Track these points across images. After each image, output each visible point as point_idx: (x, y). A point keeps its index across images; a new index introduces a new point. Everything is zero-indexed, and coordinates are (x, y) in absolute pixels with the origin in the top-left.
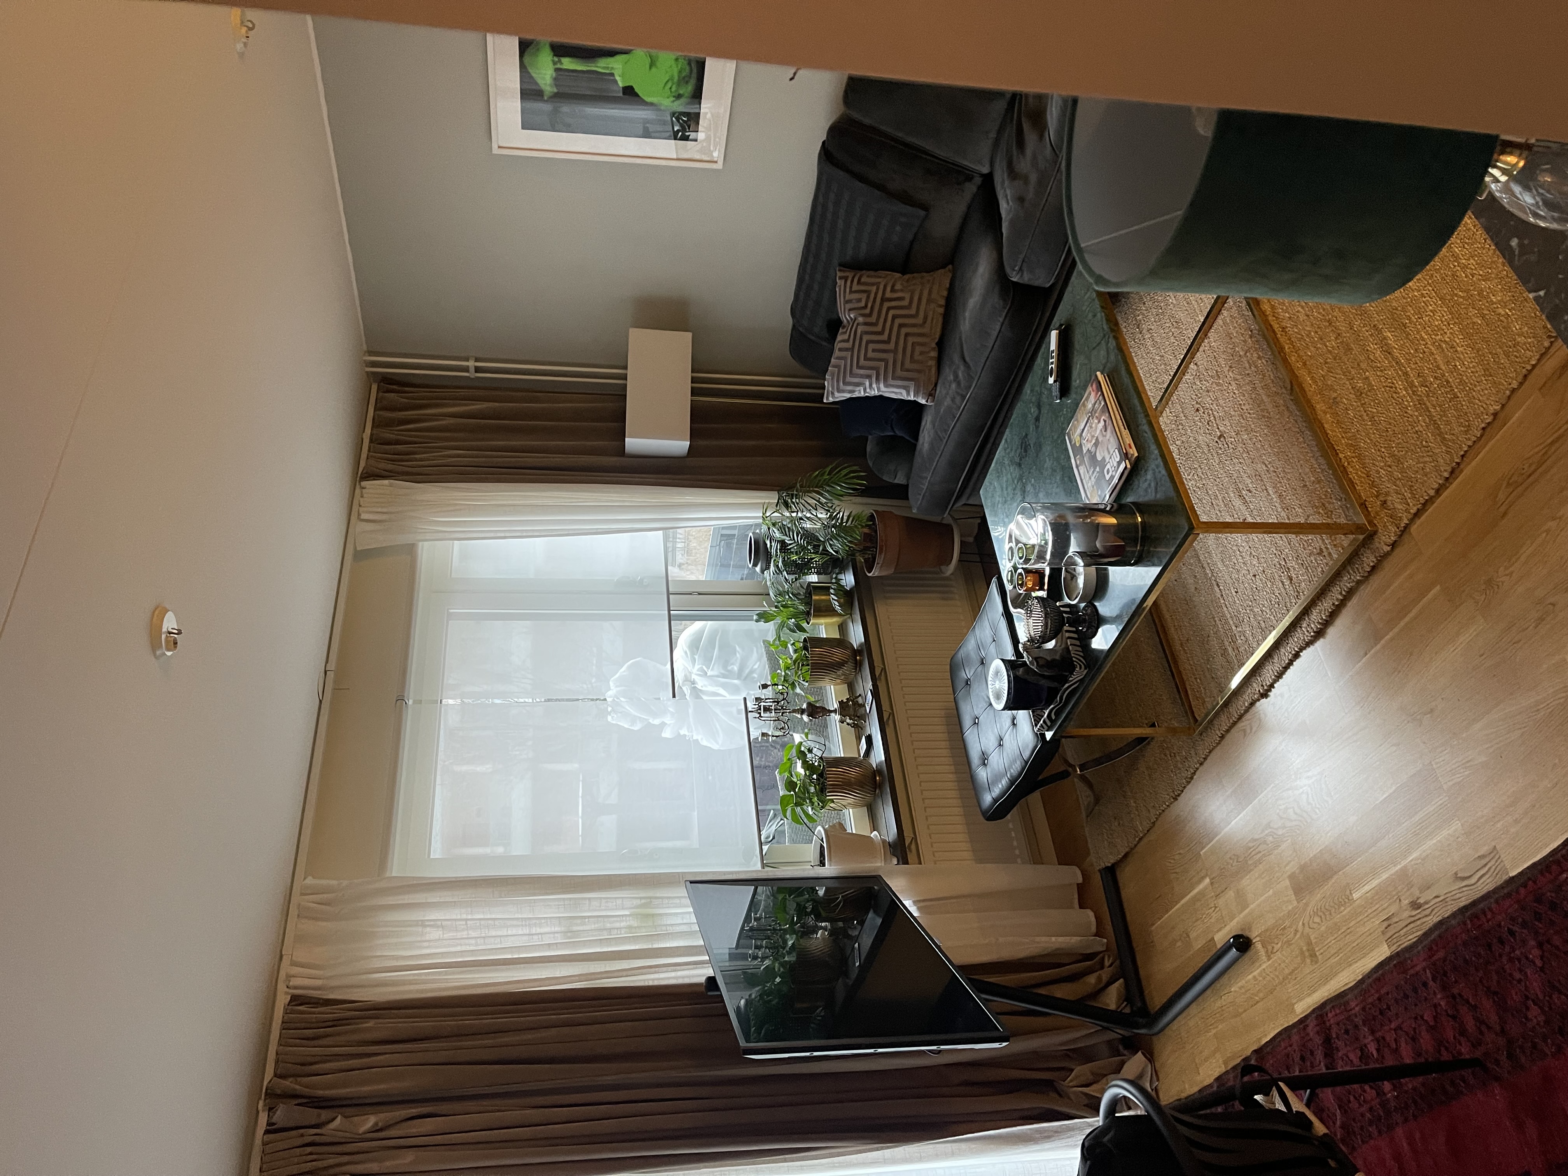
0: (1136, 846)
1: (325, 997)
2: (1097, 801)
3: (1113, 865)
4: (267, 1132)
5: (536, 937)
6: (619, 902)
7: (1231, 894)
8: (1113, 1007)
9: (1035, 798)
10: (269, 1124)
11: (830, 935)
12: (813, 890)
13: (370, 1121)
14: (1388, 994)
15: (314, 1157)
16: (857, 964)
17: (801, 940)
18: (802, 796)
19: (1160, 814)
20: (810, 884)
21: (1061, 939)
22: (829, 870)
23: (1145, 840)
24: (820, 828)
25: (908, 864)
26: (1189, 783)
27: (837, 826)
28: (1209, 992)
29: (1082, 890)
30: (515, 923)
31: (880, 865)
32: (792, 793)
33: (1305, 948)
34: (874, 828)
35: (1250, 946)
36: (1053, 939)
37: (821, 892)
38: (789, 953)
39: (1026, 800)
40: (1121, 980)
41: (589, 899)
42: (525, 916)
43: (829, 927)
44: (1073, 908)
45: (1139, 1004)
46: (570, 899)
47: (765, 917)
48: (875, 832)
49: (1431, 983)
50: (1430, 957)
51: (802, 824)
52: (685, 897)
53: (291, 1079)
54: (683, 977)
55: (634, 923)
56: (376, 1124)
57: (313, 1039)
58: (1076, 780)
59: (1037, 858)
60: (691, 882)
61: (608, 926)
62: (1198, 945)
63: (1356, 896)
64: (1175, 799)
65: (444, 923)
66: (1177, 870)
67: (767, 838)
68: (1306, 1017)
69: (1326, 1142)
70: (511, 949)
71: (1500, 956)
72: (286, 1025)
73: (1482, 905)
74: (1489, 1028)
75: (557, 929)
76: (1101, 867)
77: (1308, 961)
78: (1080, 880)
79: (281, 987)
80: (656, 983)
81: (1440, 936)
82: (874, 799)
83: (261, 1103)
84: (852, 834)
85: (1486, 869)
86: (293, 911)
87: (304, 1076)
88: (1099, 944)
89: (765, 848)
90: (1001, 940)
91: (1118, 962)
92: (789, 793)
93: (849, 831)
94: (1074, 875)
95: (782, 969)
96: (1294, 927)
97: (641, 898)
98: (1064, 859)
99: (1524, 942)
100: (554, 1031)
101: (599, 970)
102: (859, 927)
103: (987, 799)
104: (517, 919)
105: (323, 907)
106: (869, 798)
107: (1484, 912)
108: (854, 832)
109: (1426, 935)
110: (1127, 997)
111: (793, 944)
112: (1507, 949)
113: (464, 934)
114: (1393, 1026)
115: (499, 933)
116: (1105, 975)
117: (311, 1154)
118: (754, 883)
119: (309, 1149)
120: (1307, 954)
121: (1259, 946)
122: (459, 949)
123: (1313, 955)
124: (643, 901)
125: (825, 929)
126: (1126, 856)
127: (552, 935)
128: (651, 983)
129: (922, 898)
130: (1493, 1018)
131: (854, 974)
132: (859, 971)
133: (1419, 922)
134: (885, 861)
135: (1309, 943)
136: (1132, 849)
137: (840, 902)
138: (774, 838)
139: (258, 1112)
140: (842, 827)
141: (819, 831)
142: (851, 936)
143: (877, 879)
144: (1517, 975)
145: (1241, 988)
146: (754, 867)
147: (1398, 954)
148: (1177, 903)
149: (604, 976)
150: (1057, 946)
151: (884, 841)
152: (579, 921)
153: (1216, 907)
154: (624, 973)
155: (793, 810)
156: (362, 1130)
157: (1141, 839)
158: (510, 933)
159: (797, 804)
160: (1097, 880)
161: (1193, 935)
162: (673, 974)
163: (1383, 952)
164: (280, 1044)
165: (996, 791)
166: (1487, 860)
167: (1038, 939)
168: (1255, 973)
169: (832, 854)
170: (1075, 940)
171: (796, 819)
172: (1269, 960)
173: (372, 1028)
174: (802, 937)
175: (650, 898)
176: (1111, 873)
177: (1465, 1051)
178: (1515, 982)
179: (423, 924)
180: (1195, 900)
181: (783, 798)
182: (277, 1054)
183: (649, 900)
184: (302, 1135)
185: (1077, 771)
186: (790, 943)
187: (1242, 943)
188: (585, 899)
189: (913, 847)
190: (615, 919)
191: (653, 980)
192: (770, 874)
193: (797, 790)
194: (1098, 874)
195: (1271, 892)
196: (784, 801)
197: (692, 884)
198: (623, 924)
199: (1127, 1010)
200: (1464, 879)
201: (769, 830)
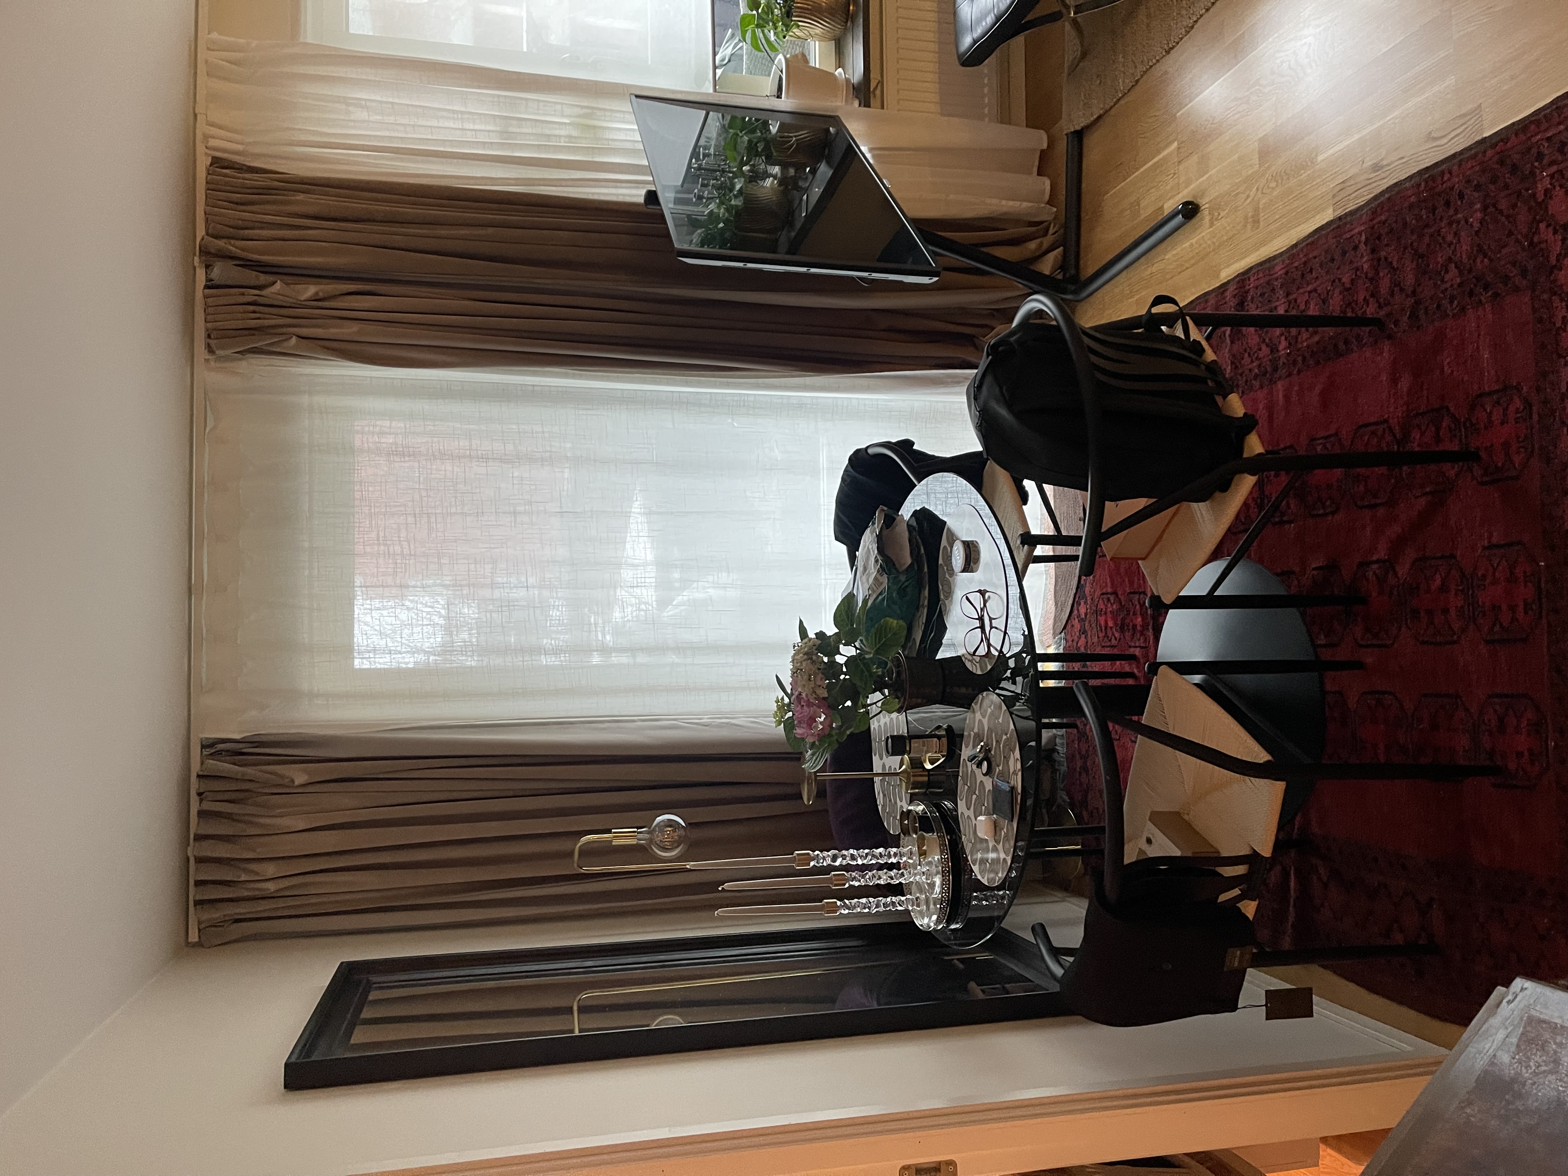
0: (1111, 108)
1: (248, 164)
2: (1084, 55)
3: (1082, 129)
4: (207, 287)
5: (469, 133)
6: (559, 107)
7: (1195, 158)
8: (1047, 272)
9: (1019, 42)
10: (208, 280)
11: (781, 183)
12: (766, 124)
13: (311, 290)
14: (1315, 258)
15: (258, 315)
16: (804, 214)
17: (750, 185)
18: (765, 17)
19: (1147, 70)
20: (763, 116)
21: (1011, 203)
22: (785, 103)
23: (1122, 102)
24: (781, 57)
25: (869, 106)
26: (1188, 32)
27: (800, 57)
28: (1143, 259)
29: (1045, 157)
30: (445, 114)
31: (839, 104)
32: (754, 12)
33: (1250, 214)
34: (840, 64)
35: (1197, 213)
36: (1004, 202)
37: (774, 129)
38: (736, 197)
39: (1009, 44)
40: (1061, 248)
41: (526, 99)
42: (456, 108)
43: (779, 175)
44: (1031, 173)
45: (1073, 272)
46: (505, 96)
47: (715, 155)
48: (840, 70)
49: (1362, 246)
50: (1371, 220)
51: (760, 51)
52: (630, 112)
53: (224, 240)
54: (624, 195)
55: (574, 133)
56: (317, 293)
57: (242, 204)
58: (1067, 24)
59: (1005, 117)
60: (637, 96)
61: (547, 132)
62: (1144, 214)
63: (1320, 158)
64: (1168, 52)
65: (368, 104)
66: (1147, 135)
67: (723, 60)
68: (1229, 282)
69: (1213, 368)
70: (444, 142)
71: (1441, 219)
72: (211, 186)
73: (1444, 167)
74: (1402, 290)
75: (491, 128)
76: (1069, 131)
77: (1249, 226)
78: (1045, 146)
79: (200, 148)
80: (596, 197)
81: (1389, 198)
82: (845, 34)
83: (196, 259)
84: (815, 68)
85: (1464, 127)
86: (201, 65)
87: (237, 239)
88: (1048, 213)
89: (719, 72)
90: (952, 197)
91: (1062, 231)
92: (750, 12)
93: (812, 64)
94: (1040, 139)
95: (726, 214)
96: (1248, 192)
97: (582, 107)
98: (1033, 122)
99: (1471, 204)
100: (490, 230)
101: (537, 177)
102: (810, 177)
103: (967, 41)
104: (448, 111)
105: (233, 66)
106: (838, 30)
107: (1442, 173)
108: (817, 66)
109: (1375, 198)
110: (1062, 266)
111: (741, 188)
112: (1451, 212)
113: (391, 119)
114: (1309, 288)
115: (429, 124)
116: (1047, 241)
117: (254, 312)
118: (705, 106)
119: (252, 308)
120: (1250, 220)
121: (1206, 212)
122: (387, 134)
123: (1256, 221)
124: (584, 111)
125: (775, 177)
126: (1100, 117)
127: (486, 134)
128: (591, 197)
129: (879, 146)
130: (1409, 279)
131: (798, 225)
132: (805, 221)
133: (1375, 185)
134: (846, 101)
135: (1257, 210)
136: (1107, 111)
137: (792, 145)
138: (729, 61)
139: (195, 268)
140: (805, 59)
141: (780, 60)
142: (801, 187)
143: (835, 120)
144: (1450, 238)
145: (1174, 255)
146: (706, 90)
147: (1340, 218)
148: (1137, 169)
149: (541, 183)
150: (1005, 210)
151: (847, 81)
152: (515, 122)
153: (1175, 174)
154: (564, 183)
155: (754, 32)
156: (303, 298)
157: (1119, 100)
158: (441, 125)
159: (758, 26)
160: (1062, 146)
161: (1143, 204)
162: (613, 191)
163: (1327, 215)
164: (207, 205)
165: (979, 31)
166: (1469, 117)
167: (988, 201)
168: (1194, 241)
169: (791, 86)
170: (1025, 204)
171: (755, 45)
172: (1211, 227)
173: (304, 201)
174: (750, 182)
175: (593, 108)
176: (1079, 136)
177: (1371, 311)
178: (1445, 246)
179: (346, 101)
180: (1156, 166)
181: (743, 18)
182: (205, 213)
183: (590, 111)
184: (243, 294)
185: (1070, 13)
186: (738, 187)
187: (1190, 210)
188: (522, 99)
189: (878, 92)
190: (555, 126)
191: (593, 194)
192: (722, 99)
193: (760, 11)
194: (1065, 137)
195: (1237, 156)
196: (745, 21)
197: (639, 100)
198: (562, 133)
199: (1060, 277)
200: (1435, 139)
201: (725, 52)
